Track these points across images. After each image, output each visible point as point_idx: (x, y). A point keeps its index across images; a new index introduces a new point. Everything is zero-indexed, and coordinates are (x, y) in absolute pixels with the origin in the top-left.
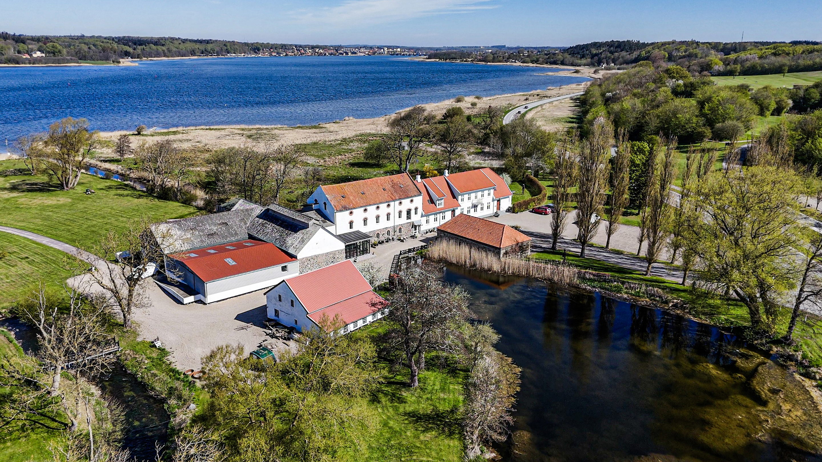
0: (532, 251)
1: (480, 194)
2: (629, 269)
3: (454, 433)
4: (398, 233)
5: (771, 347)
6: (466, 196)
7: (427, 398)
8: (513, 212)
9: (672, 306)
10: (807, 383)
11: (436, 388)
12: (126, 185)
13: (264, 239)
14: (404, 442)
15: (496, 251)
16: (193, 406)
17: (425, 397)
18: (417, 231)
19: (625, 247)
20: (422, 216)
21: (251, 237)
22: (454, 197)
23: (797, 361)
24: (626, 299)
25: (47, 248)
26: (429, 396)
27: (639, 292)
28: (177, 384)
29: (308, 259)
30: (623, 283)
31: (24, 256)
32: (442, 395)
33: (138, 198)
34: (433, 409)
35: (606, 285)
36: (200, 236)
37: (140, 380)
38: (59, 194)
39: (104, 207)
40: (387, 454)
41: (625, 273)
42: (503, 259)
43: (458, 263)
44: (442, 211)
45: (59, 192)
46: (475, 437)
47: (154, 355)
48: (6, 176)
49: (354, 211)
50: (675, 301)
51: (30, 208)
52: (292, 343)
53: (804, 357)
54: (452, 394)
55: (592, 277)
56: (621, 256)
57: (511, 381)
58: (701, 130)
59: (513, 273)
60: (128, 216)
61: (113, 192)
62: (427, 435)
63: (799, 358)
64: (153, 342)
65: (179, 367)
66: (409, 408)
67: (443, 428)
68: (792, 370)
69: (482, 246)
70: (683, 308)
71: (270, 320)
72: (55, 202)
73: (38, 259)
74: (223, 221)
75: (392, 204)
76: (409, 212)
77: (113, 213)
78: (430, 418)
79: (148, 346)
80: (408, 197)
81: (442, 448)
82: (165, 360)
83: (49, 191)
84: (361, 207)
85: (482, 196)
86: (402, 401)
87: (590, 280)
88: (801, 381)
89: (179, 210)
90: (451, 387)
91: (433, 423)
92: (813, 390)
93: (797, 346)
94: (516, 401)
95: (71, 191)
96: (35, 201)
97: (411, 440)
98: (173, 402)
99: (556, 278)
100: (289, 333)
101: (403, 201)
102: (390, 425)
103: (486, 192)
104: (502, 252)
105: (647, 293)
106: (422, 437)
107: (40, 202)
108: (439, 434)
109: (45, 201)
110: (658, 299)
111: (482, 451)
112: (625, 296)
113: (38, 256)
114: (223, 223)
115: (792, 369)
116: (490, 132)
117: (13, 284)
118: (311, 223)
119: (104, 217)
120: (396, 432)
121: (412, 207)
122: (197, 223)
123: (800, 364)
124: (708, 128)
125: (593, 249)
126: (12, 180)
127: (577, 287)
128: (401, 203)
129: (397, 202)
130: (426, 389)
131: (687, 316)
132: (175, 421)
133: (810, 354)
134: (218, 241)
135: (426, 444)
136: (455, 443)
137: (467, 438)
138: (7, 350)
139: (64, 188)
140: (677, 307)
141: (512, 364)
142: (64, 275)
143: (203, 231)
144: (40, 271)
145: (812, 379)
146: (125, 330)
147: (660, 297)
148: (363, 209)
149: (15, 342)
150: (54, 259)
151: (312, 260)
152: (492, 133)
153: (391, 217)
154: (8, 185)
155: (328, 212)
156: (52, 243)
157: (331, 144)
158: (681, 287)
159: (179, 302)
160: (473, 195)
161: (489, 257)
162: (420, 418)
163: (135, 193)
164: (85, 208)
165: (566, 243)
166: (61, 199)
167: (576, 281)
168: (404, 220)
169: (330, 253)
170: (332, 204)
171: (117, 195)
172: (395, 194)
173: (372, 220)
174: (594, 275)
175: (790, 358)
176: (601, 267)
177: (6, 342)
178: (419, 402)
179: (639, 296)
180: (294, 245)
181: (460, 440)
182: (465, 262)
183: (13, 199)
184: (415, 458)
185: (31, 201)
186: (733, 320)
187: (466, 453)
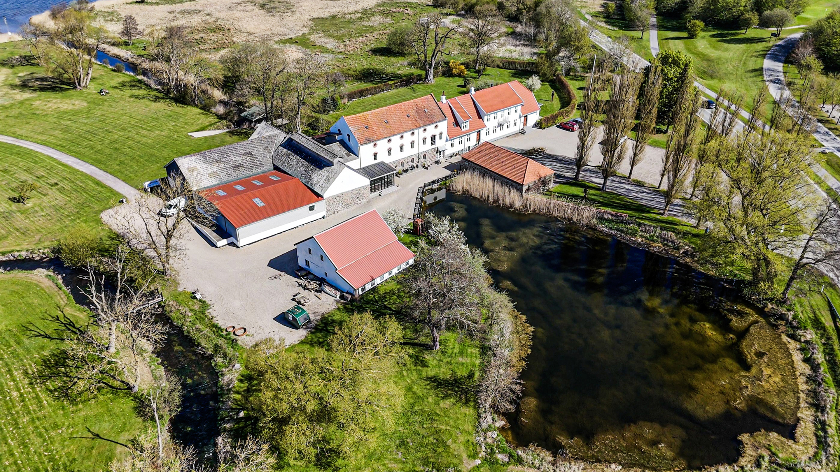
0: (555, 182)
1: (506, 112)
2: (648, 207)
3: (470, 401)
4: (422, 160)
5: (767, 304)
6: (492, 116)
7: (447, 362)
8: (540, 128)
9: (683, 253)
10: (793, 345)
11: (455, 351)
12: (140, 81)
13: (290, 173)
14: (426, 409)
15: (518, 187)
16: (237, 366)
17: (445, 360)
18: (442, 155)
19: (647, 177)
20: (447, 141)
21: (276, 168)
22: (480, 117)
23: (787, 320)
24: (640, 244)
25: (75, 171)
26: (449, 359)
27: (653, 236)
28: (221, 342)
29: (335, 198)
30: (639, 225)
31: (53, 181)
32: (460, 359)
33: (155, 102)
34: (452, 374)
35: (623, 227)
36: (226, 169)
37: (186, 333)
38: (73, 95)
39: (122, 114)
40: (411, 420)
41: (643, 211)
42: (525, 195)
43: (481, 197)
44: (468, 133)
45: (71, 92)
46: (488, 406)
47: (196, 308)
48: (13, 66)
49: (378, 142)
50: (687, 247)
51: (47, 115)
52: (322, 295)
53: (795, 317)
54: (469, 359)
55: (610, 217)
56: (643, 189)
57: (524, 342)
58: (748, 16)
59: (534, 210)
60: (148, 128)
61: (128, 92)
62: (447, 402)
63: (790, 318)
64: (193, 293)
65: (221, 323)
66: (431, 373)
67: (460, 395)
68: (780, 331)
69: (506, 180)
70: (692, 256)
71: (301, 269)
72: (70, 107)
73: (67, 186)
74: (248, 151)
75: (416, 132)
76: (433, 138)
77: (133, 123)
78: (449, 384)
79: (188, 296)
80: (432, 123)
81: (459, 416)
82: (207, 314)
83: (62, 90)
84: (385, 138)
85: (509, 113)
86: (424, 364)
87: (608, 220)
88: (787, 343)
89: (199, 119)
90: (469, 350)
91: (452, 390)
92: (796, 354)
93: (791, 305)
94: (527, 365)
95: (84, 90)
96: (50, 105)
97: (432, 407)
98: (219, 360)
99: (575, 219)
100: (320, 285)
101: (427, 128)
102: (413, 390)
103: (513, 110)
104: (525, 188)
105: (661, 237)
106: (442, 405)
107: (56, 106)
108: (457, 401)
109: (61, 106)
110: (670, 244)
111: (493, 419)
112: (640, 240)
113: (67, 182)
114: (248, 153)
115: (782, 328)
116: (523, 7)
117: (49, 218)
118: (335, 161)
119: (124, 129)
120: (419, 397)
121: (437, 132)
122: (222, 154)
123: (790, 324)
124: (756, 13)
125: (615, 179)
126: (20, 72)
127: (594, 229)
128: (425, 130)
129: (421, 130)
130: (446, 352)
131: (696, 266)
132: (223, 381)
133: (800, 314)
134: (243, 173)
135: (445, 411)
136: (470, 411)
137: (481, 406)
138: (59, 298)
139: (76, 87)
140: (687, 255)
141: (526, 322)
142: (97, 208)
143: (227, 163)
144: (73, 201)
145: (797, 341)
146: (166, 278)
147: (673, 242)
148: (387, 139)
149: (64, 288)
150: (84, 186)
151: (338, 198)
152: (525, 9)
153: (416, 144)
154: (17, 81)
155: (351, 144)
156: (78, 163)
157: (351, 18)
158: (695, 231)
159: (213, 245)
160: (499, 114)
161: (512, 194)
162: (440, 384)
163: (151, 93)
164: (103, 115)
165: (590, 171)
166: (76, 103)
167: (595, 221)
168: (428, 146)
169: (356, 190)
170: (356, 137)
171: (132, 96)
172: (419, 121)
173: (396, 150)
174: (612, 215)
175: (782, 317)
176: (620, 204)
177: (56, 289)
178: (440, 367)
179: (652, 240)
180: (320, 184)
181: (474, 408)
182: (488, 197)
183: (27, 102)
184: (435, 425)
185: (46, 105)
186: (737, 272)
187: (479, 422)
